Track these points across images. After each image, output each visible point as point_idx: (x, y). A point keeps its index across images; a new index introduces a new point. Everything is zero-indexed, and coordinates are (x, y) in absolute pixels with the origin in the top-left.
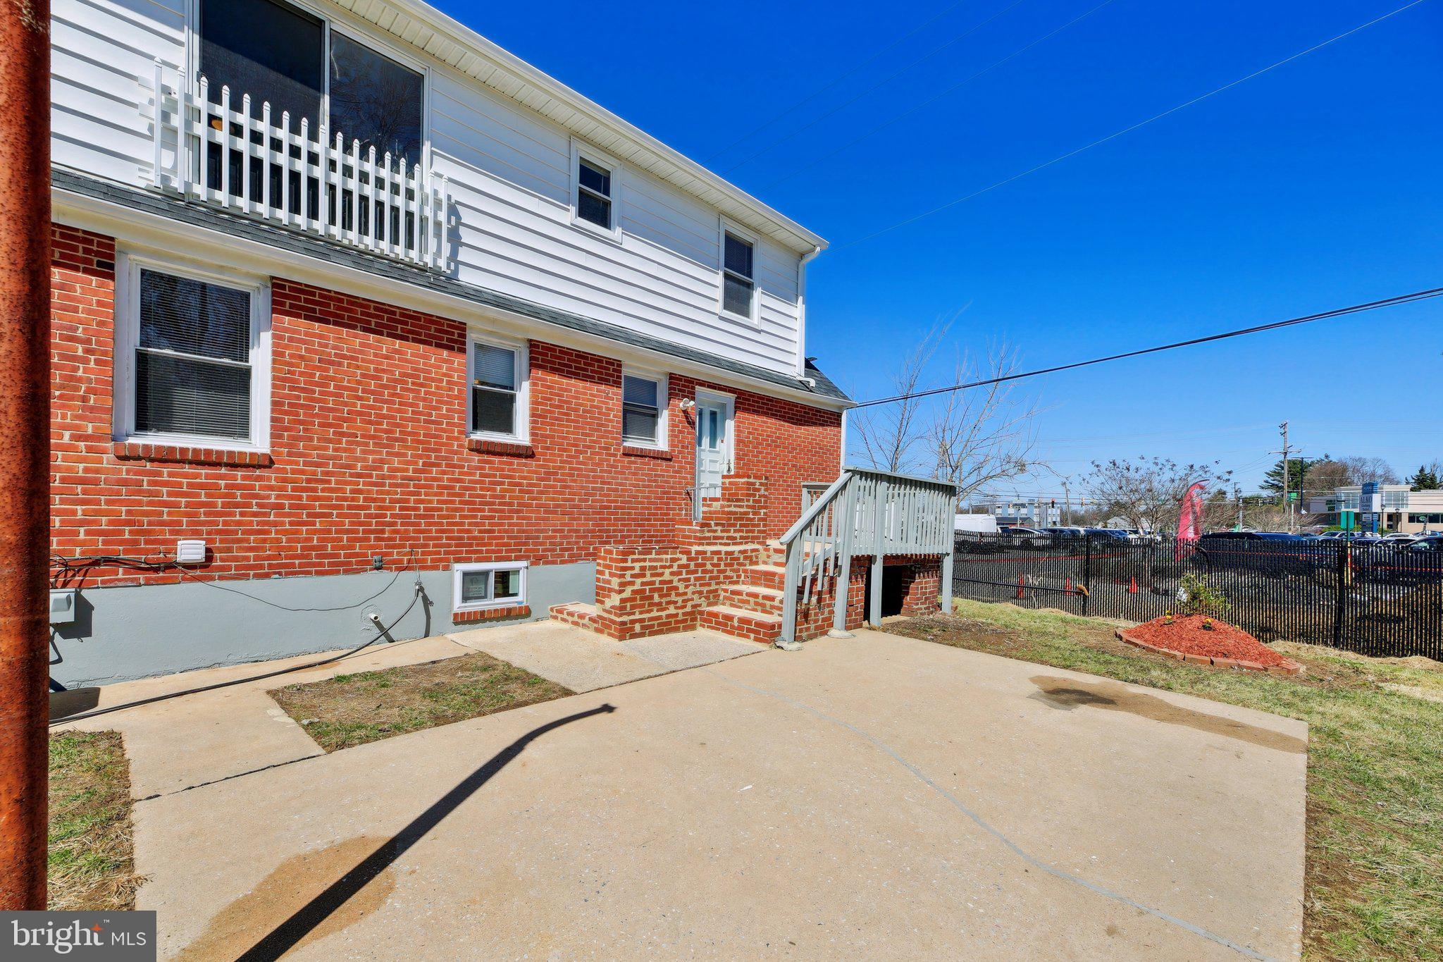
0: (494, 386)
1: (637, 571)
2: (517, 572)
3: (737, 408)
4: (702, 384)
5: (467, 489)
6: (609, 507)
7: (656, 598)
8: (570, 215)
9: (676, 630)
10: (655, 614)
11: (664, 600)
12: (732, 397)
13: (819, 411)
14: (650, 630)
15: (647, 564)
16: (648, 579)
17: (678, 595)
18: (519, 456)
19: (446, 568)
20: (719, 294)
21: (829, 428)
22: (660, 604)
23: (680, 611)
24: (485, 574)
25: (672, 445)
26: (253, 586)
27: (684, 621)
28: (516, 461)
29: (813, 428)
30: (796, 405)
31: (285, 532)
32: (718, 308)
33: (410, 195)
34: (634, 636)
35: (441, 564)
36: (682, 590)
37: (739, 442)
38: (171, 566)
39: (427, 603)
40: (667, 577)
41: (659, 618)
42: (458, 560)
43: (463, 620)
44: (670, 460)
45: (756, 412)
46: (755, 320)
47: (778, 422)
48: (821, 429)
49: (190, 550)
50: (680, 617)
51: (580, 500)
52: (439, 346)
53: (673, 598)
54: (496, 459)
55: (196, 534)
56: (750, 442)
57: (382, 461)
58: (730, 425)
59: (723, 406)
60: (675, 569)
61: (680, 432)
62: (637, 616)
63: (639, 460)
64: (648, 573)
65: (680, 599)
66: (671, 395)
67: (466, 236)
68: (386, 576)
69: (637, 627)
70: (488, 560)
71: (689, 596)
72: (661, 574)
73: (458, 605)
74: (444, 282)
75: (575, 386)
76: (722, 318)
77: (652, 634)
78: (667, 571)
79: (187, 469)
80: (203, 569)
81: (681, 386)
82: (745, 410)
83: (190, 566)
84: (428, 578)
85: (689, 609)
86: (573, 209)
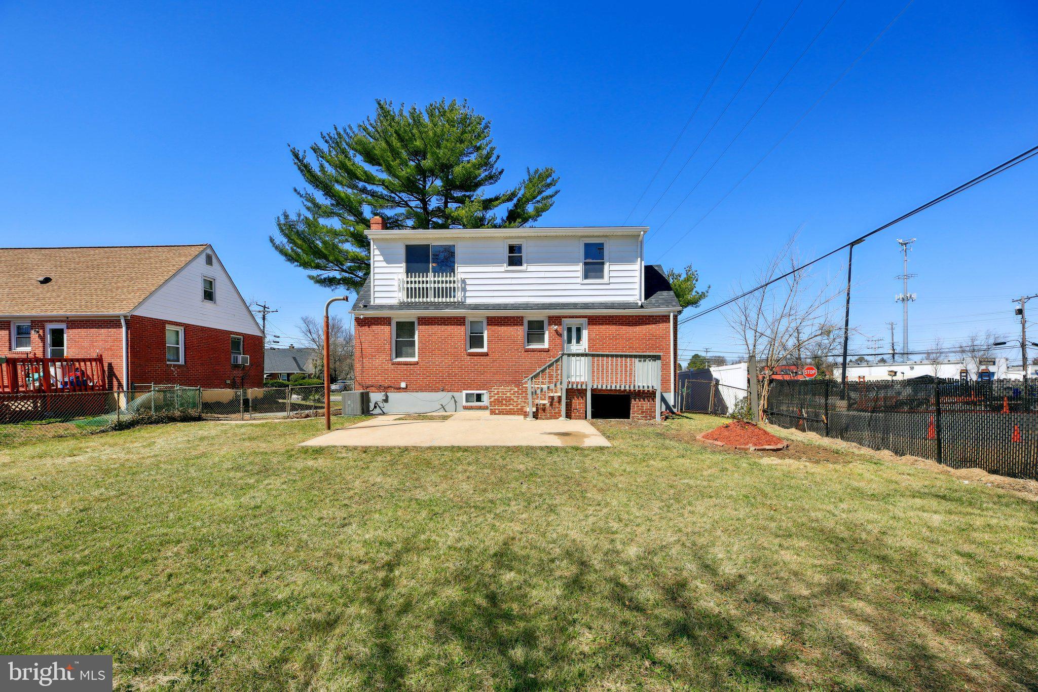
0: (477, 333)
1: (496, 392)
2: (483, 394)
3: (589, 324)
4: (566, 317)
5: (466, 367)
6: (518, 372)
7: (504, 402)
8: (505, 267)
9: (514, 414)
10: (504, 407)
11: (508, 403)
12: (586, 319)
13: (652, 316)
14: (501, 413)
15: (500, 390)
16: (500, 395)
17: (514, 402)
18: (483, 356)
19: (461, 392)
20: (580, 274)
21: (661, 325)
22: (506, 404)
23: (515, 408)
24: (473, 394)
25: (550, 345)
26: (415, 393)
27: (517, 411)
28: (482, 357)
29: (647, 326)
30: (632, 316)
31: (421, 381)
32: (579, 280)
33: (454, 282)
34: (495, 414)
35: (459, 390)
36: (515, 399)
37: (589, 340)
38: (400, 388)
39: (455, 402)
40: (508, 394)
41: (506, 409)
42: (464, 390)
43: (466, 408)
44: (548, 351)
45: (602, 324)
46: (606, 280)
47: (618, 327)
48: (654, 326)
49: (403, 385)
50: (515, 410)
51: (506, 370)
52: (457, 325)
53: (512, 402)
54: (475, 357)
55: (404, 381)
56: (597, 339)
57: (443, 361)
58: (585, 334)
59: (582, 325)
60: (512, 392)
61: (553, 339)
62: (497, 408)
63: (532, 353)
64: (500, 393)
65: (515, 404)
66: (550, 324)
67: (468, 288)
68: (444, 393)
69: (497, 411)
70: (474, 390)
71: (519, 402)
72: (506, 394)
73: (464, 403)
74: (461, 305)
75: (503, 329)
76: (582, 284)
77: (503, 414)
78: (508, 393)
79: (403, 366)
80: (406, 389)
81: (555, 320)
82: (593, 324)
83: (404, 389)
84: (455, 394)
85: (519, 407)
86: (505, 265)
